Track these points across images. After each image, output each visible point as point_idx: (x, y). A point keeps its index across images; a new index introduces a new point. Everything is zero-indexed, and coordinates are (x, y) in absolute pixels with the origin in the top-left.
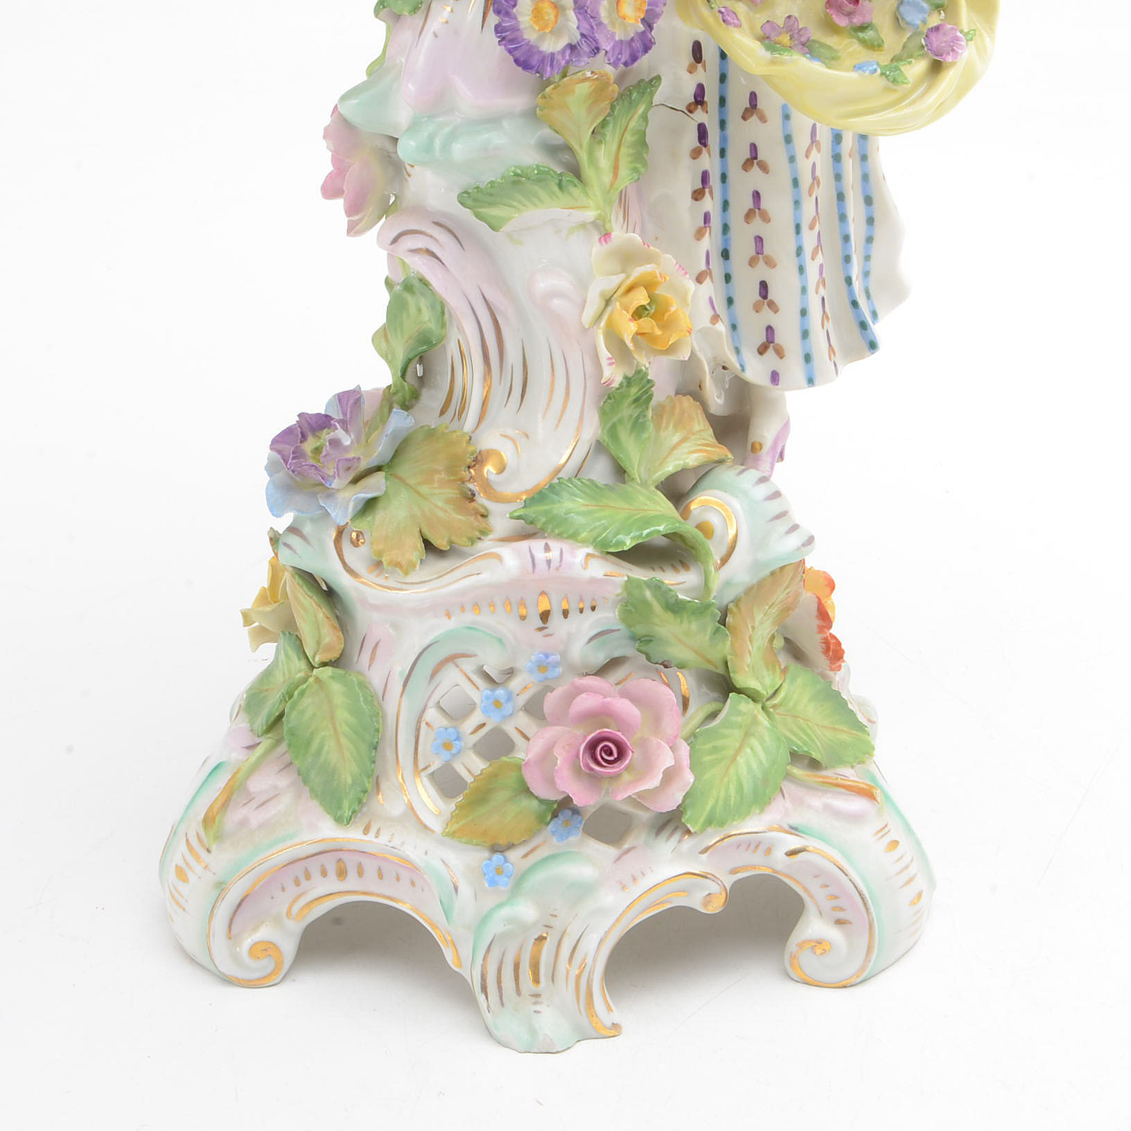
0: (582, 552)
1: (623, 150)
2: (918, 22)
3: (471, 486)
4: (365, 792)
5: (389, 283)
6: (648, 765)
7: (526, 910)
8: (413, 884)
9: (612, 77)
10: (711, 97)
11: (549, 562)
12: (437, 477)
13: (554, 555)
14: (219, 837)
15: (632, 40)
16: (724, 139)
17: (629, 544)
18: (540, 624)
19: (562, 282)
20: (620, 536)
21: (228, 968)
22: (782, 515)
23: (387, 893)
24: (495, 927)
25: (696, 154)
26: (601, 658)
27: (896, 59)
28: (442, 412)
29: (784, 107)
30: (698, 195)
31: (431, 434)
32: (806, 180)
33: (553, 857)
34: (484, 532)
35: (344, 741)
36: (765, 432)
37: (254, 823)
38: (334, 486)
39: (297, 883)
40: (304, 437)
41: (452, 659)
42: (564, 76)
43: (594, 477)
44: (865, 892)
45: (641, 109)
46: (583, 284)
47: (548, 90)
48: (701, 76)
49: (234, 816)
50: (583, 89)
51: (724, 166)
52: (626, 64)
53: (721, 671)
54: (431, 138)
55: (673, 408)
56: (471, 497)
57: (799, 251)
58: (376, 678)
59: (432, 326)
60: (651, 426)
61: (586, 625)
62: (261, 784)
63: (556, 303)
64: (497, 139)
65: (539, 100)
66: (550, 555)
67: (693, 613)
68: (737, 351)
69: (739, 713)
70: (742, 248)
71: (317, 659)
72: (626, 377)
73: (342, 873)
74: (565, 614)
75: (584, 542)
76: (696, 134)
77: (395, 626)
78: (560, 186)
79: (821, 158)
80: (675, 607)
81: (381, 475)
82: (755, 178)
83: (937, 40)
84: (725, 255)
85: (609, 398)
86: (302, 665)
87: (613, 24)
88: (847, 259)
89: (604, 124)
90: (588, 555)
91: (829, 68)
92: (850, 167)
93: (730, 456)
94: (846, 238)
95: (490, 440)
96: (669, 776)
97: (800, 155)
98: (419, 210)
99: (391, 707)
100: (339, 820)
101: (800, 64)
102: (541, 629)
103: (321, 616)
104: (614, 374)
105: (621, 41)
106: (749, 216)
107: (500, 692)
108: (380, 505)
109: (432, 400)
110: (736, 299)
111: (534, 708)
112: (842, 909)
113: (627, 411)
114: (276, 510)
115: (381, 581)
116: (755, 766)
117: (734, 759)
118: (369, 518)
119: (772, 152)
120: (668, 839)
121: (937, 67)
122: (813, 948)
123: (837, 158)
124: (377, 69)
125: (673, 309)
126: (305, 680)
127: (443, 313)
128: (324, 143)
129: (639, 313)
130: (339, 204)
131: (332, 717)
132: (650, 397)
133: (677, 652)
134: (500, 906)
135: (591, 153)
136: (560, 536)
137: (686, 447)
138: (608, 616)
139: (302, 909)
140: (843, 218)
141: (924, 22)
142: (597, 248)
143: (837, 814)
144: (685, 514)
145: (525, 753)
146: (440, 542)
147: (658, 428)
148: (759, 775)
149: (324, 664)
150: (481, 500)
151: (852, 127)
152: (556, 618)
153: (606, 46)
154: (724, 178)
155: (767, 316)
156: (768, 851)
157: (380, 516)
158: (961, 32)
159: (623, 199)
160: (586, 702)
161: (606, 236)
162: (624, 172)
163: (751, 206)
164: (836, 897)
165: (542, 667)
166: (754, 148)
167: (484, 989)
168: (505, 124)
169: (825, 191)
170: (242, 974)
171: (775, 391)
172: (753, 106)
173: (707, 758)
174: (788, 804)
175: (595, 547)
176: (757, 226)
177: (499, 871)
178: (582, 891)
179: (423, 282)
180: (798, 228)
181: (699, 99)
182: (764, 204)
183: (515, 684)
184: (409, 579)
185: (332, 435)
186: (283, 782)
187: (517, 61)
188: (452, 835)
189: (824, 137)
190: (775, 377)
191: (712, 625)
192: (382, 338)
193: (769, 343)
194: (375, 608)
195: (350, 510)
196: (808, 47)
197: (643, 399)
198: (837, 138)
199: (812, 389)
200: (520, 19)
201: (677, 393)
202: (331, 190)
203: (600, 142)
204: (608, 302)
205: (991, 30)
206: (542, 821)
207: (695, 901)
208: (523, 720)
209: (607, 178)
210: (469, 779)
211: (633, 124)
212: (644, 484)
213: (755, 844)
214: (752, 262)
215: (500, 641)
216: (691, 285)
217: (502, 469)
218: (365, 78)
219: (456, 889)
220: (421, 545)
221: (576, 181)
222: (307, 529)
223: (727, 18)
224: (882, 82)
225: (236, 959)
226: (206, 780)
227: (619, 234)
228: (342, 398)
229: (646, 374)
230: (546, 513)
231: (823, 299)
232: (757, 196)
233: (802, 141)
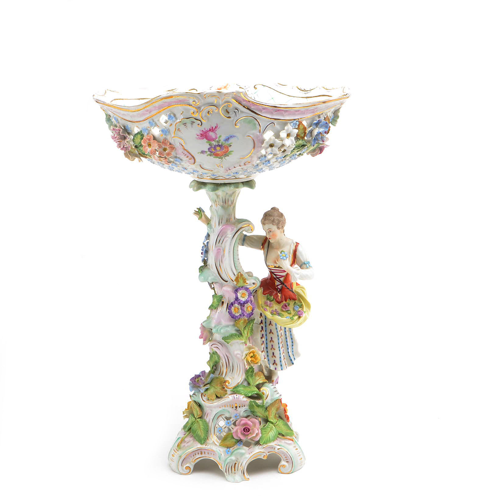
0: (242, 396)
1: (249, 331)
2: (297, 310)
3: (224, 386)
4: (206, 439)
5: (210, 353)
6: (253, 432)
7: (233, 458)
8: (214, 455)
9: (247, 319)
10: (264, 322)
11: (237, 398)
12: (218, 385)
13: (238, 397)
14: (180, 448)
15: (250, 314)
16: (266, 329)
17: (250, 395)
18: (235, 409)
19: (239, 352)
20: (249, 394)
21: (181, 471)
22: (276, 391)
23: (209, 456)
24: (228, 461)
25: (261, 331)
26: (246, 415)
27: (293, 316)
28: (219, 375)
29: (276, 323)
30: (262, 338)
31: (217, 378)
32: (280, 335)
33: (238, 449)
34: (226, 394)
35: (202, 431)
36: (275, 378)
37: (186, 445)
38: (201, 386)
39: (194, 456)
40: (196, 379)
41: (220, 416)
42: (239, 319)
43: (245, 385)
44: (291, 457)
45: (252, 324)
46: (242, 353)
47: (237, 321)
48: (262, 318)
49: (182, 445)
50: (242, 321)
51: (266, 333)
52: (249, 317)
53: (266, 418)
54: (218, 329)
55: (258, 373)
56: (224, 388)
57: (279, 347)
58: (207, 420)
59: (217, 360)
60: (254, 376)
61: (243, 409)
62: (187, 440)
63: (238, 355)
64: (228, 329)
65: (235, 323)
66: (237, 397)
67: (261, 407)
68: (269, 364)
69: (269, 425)
70: (269, 347)
71: (197, 417)
72: (249, 368)
73: (201, 453)
74: (240, 407)
75: (243, 395)
76: (261, 328)
77: (211, 410)
78: (238, 336)
79: (283, 332)
80: (258, 406)
81: (209, 385)
82: (271, 335)
83: (300, 313)
84: (267, 348)
85: (247, 371)
86: (195, 419)
87: (247, 311)
88: (288, 349)
89: (246, 327)
90: (243, 397)
91: (282, 317)
92: (287, 333)
93: (267, 381)
94: (288, 345)
95: (227, 379)
96: (257, 434)
97: (279, 332)
98: (215, 341)
99: (210, 425)
100: (201, 444)
101: (277, 317)
102: (235, 410)
103: (198, 409)
104: (247, 367)
105: (248, 314)
106: (270, 341)
107: (229, 421)
108: (209, 390)
109: (217, 373)
110: (269, 356)
111: (234, 424)
112: (287, 460)
113: (250, 373)
114: (191, 391)
115: (209, 402)
116: (272, 434)
117: (269, 433)
118: (207, 392)
119: (274, 331)
120: (257, 446)
121: (299, 317)
122: (283, 467)
123: (285, 332)
124: (208, 318)
125: (257, 356)
126: (195, 421)
127: (219, 358)
128: (200, 330)
129: (251, 357)
130: (202, 340)
131: (200, 427)
132: (254, 371)
133: (259, 414)
134: (229, 457)
135: (243, 331)
136: (239, 394)
137: (260, 380)
138: (247, 408)
139: (194, 461)
140: (287, 342)
141: (298, 310)
142: (245, 347)
143: (287, 443)
144: (260, 391)
145: (233, 431)
146: (219, 396)
147: (255, 377)
148: (273, 436)
149: (198, 418)
150: (226, 388)
151: (288, 327)
152: (238, 407)
153: (246, 315)
154: (266, 335)
155: (274, 358)
156: (274, 449)
157: (209, 392)
158: (304, 311)
159: (249, 339)
160: (243, 422)
161: (246, 344)
162: (249, 334)
163: (271, 340)
164: (286, 457)
165: (236, 417)
166: (271, 330)
167: (226, 472)
168: (230, 327)
169: (283, 337)
170: (184, 473)
171: (276, 371)
172: (270, 324)
173: (264, 433)
174: (278, 441)
175: (245, 395)
176: (272, 343)
177: (229, 451)
178: (242, 454)
179: (216, 352)
180: (279, 343)
181: (262, 322)
182: (273, 339)
183: (231, 420)
184: (214, 402)
185: (201, 378)
186: (191, 439)
187: (232, 317)
188: (220, 445)
189: (283, 328)
190: (276, 369)
191: (264, 410)
192: (208, 362)
193: (274, 363)
194: (208, 407)
195: (204, 390)
196: (279, 314)
197: (253, 371)
198: (285, 328)
199: (282, 371)
200: (232, 310)
201: (259, 371)
202: (201, 337)
203: (245, 330)
204: (247, 355)
205: (310, 312)
206: (236, 443)
207: (262, 457)
208: (233, 426)
209: (246, 335)
210: (223, 436)
211: (251, 326)
212: (253, 386)
213: (272, 447)
214: (271, 349)
215: (229, 412)
216: (260, 353)
217: (229, 383)
218: (206, 319)
219: (221, 454)
220: (215, 396)
221: (241, 335)
222: (196, 394)
223: (265, 310)
224: (290, 320)
225: (183, 469)
226: (177, 440)
227: (248, 344)
228: (202, 372)
229: (253, 367)
230: (236, 390)
231: (284, 356)
232: (272, 338)
233: (279, 329)
